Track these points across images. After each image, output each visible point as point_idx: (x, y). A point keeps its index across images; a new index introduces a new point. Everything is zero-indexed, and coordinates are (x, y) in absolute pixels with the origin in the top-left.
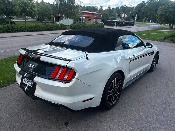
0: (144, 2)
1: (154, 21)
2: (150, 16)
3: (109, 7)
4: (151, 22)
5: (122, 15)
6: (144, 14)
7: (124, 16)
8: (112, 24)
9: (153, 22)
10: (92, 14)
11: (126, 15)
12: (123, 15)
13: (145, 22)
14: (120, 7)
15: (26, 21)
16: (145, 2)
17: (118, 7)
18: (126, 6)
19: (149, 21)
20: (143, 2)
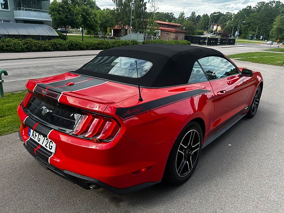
0: (250, 7)
1: (267, 38)
2: (260, 30)
3: (193, 14)
4: (262, 40)
5: (213, 28)
6: (249, 26)
7: (217, 29)
8: (201, 41)
9: (265, 40)
10: (169, 26)
11: (219, 28)
12: (215, 27)
13: (252, 39)
14: (209, 15)
15: (84, 35)
16: (252, 7)
17: (207, 15)
18: (220, 12)
19: (258, 38)
20: (248, 7)
